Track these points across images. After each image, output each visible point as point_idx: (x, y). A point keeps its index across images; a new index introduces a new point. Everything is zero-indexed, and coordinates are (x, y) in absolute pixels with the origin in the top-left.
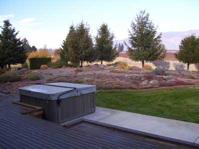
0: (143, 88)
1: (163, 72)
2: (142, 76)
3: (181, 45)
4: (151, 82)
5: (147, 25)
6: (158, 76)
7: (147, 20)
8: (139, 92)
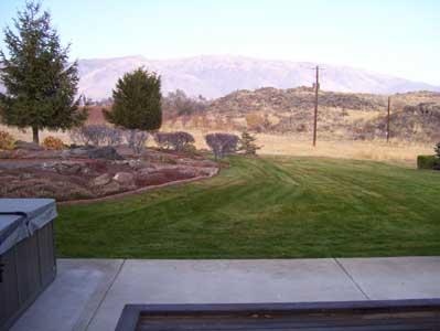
0: (107, 195)
1: (114, 151)
2: (82, 163)
3: (116, 90)
4: (116, 177)
5: (46, 40)
6: (118, 162)
7: (47, 28)
8: (101, 204)
